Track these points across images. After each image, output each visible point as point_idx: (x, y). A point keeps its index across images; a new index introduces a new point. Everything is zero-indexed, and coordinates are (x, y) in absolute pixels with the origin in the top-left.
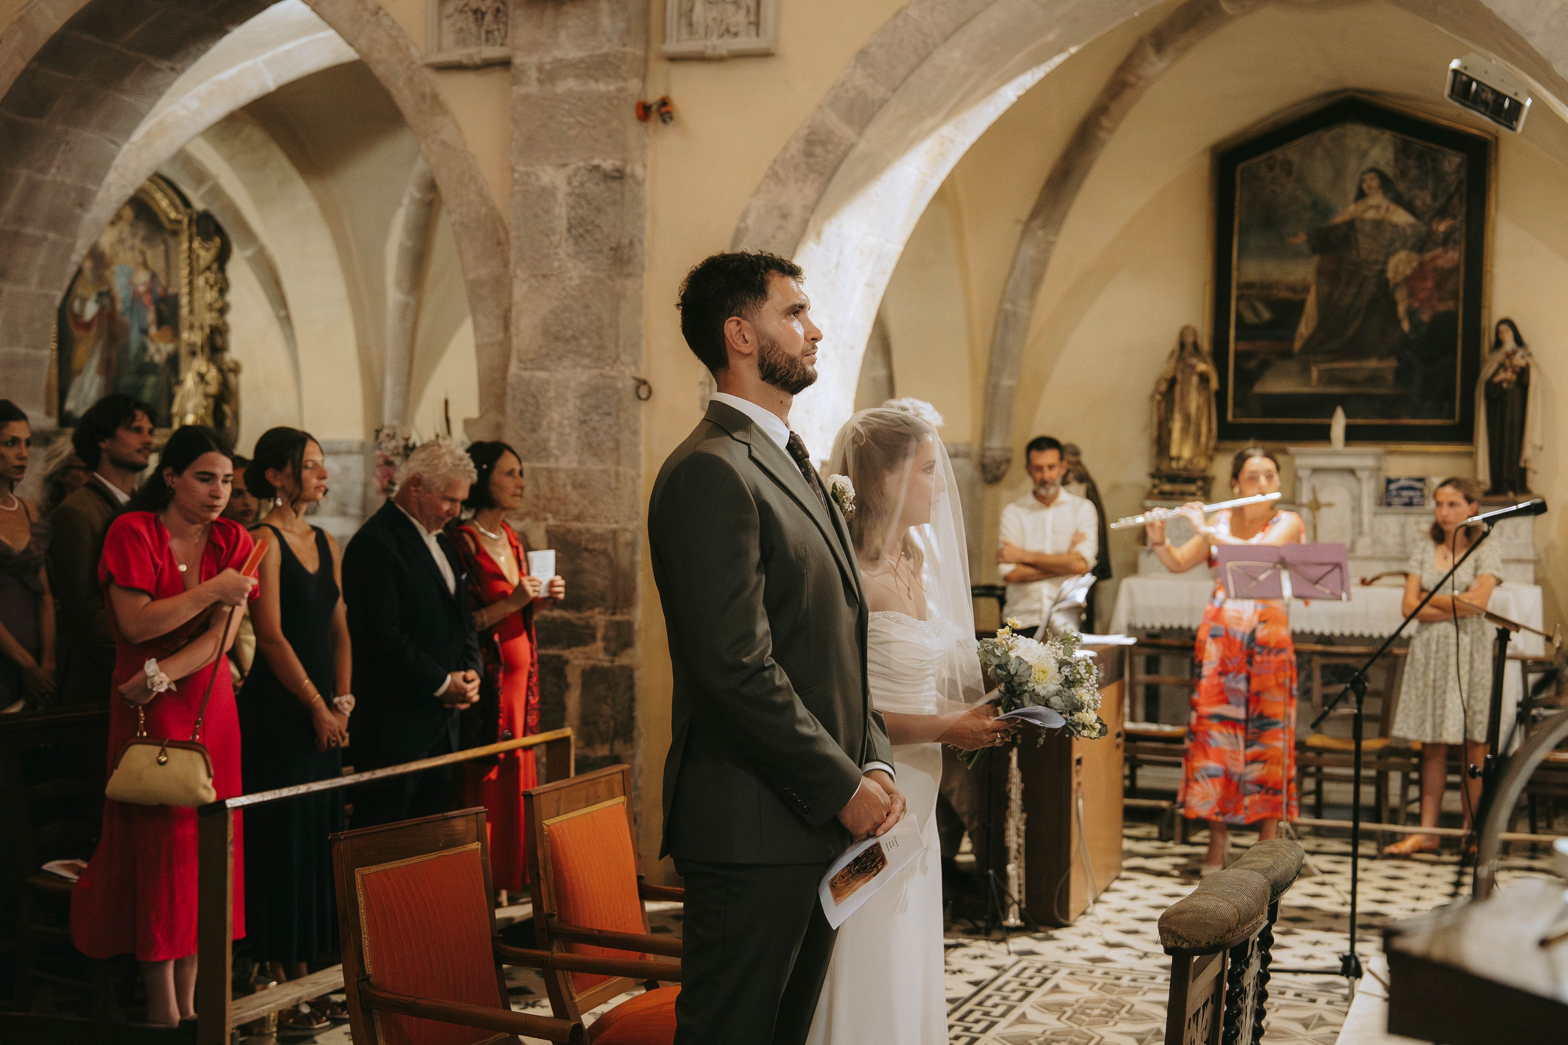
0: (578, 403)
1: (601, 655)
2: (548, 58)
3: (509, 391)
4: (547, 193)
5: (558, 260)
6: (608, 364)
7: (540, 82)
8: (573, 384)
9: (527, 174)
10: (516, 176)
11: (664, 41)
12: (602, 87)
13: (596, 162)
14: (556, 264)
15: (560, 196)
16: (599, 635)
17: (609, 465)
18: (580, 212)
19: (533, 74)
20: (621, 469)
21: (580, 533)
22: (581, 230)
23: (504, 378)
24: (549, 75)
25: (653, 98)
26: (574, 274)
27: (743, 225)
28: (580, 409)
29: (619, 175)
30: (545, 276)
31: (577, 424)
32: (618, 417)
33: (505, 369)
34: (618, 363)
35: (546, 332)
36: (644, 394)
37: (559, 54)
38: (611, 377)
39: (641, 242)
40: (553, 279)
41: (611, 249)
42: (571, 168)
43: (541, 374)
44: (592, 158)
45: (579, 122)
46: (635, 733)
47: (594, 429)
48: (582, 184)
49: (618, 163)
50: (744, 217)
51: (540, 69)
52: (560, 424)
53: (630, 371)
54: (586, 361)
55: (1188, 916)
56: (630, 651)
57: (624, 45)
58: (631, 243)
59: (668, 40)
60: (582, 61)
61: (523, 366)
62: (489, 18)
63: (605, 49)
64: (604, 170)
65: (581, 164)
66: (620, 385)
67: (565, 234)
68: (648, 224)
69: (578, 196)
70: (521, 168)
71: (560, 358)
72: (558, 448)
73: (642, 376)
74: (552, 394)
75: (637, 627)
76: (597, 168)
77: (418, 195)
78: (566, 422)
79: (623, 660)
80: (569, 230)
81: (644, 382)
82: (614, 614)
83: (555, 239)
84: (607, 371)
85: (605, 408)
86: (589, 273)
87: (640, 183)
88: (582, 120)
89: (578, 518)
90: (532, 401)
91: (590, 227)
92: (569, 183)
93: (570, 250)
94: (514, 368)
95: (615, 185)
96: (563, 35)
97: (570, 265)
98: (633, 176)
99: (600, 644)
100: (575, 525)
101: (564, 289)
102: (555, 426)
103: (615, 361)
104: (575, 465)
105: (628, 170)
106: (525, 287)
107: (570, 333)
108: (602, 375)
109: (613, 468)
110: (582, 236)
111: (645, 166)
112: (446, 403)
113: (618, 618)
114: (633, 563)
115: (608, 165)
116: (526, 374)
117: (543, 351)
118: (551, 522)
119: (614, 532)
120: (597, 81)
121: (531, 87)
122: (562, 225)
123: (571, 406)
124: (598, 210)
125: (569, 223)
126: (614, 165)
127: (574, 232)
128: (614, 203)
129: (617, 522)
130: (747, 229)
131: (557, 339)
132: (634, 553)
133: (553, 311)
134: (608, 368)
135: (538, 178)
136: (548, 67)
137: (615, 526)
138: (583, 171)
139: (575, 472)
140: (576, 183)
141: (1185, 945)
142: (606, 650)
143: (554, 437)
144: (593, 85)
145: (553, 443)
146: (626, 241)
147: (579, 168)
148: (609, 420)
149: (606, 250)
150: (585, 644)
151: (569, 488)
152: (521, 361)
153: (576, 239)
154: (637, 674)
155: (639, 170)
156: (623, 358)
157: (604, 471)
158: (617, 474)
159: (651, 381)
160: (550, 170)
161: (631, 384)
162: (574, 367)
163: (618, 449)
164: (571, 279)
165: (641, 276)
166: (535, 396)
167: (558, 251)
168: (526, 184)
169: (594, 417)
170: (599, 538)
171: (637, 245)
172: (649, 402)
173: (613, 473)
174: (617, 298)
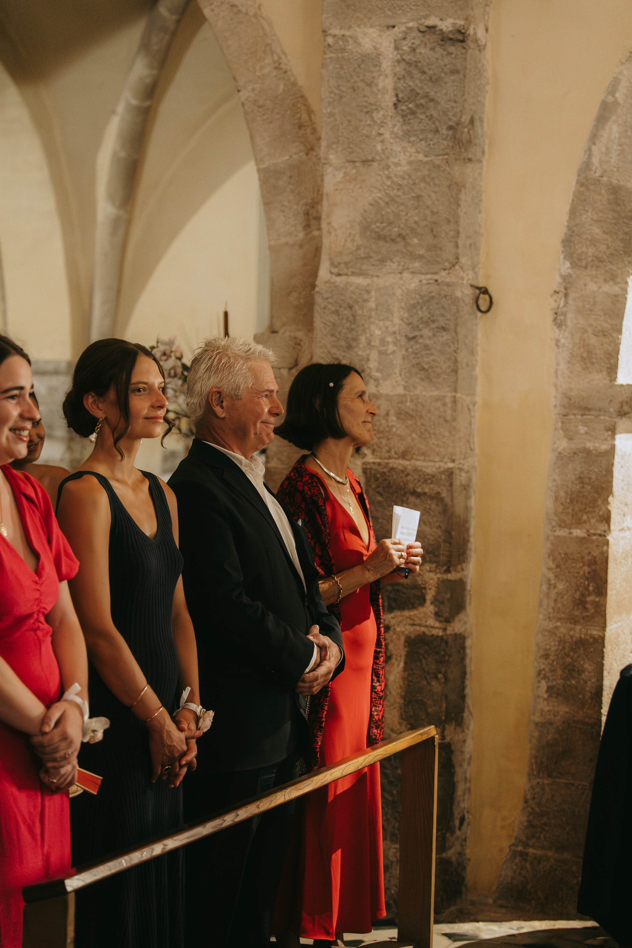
0: (406, 315)
1: (431, 622)
3: (318, 300)
4: (371, 60)
5: (382, 141)
6: (444, 269)
8: (399, 292)
9: (344, 38)
10: (330, 40)
13: (432, 21)
14: (379, 147)
15: (386, 65)
16: (429, 597)
17: (446, 392)
18: (411, 83)
20: (458, 395)
21: (404, 471)
22: (410, 105)
23: (313, 286)
26: (403, 158)
27: (610, 99)
28: (408, 323)
29: (460, 38)
30: (365, 162)
31: (403, 341)
32: (456, 332)
33: (314, 274)
34: (457, 267)
35: (366, 228)
36: (484, 305)
38: (448, 285)
39: (481, 120)
40: (375, 165)
41: (450, 128)
42: (400, 30)
43: (360, 281)
44: (426, 17)
46: (466, 714)
47: (426, 347)
48: (412, 51)
49: (460, 23)
50: (612, 90)
52: (383, 342)
53: (468, 277)
54: (417, 265)
56: (462, 616)
58: (472, 121)
61: (335, 270)
64: (442, 32)
65: (413, 24)
66: (458, 294)
67: (391, 111)
68: (488, 101)
69: (409, 64)
70: (338, 32)
71: (382, 261)
72: (378, 370)
73: (481, 283)
74: (372, 304)
75: (468, 587)
76: (432, 29)
77: (134, 102)
78: (389, 339)
79: (456, 627)
80: (395, 106)
81: (485, 291)
82: (448, 571)
83: (378, 116)
84: (443, 276)
85: (442, 322)
86: (421, 157)
87: (481, 48)
89: (404, 455)
90: (347, 312)
91: (423, 102)
92: (397, 48)
93: (398, 130)
94: (324, 273)
95: (456, 49)
97: (397, 148)
98: (476, 40)
99: (429, 608)
100: (399, 463)
101: (389, 178)
102: (376, 343)
103: (452, 265)
104: (400, 390)
105: (471, 31)
106: (340, 176)
107: (395, 231)
108: (436, 282)
109: (449, 395)
110: (413, 113)
111: (486, 29)
112: (226, 314)
113: (452, 576)
114: (467, 509)
115: (446, 25)
116: (338, 280)
117: (361, 253)
118: (370, 458)
119: (450, 473)
122: (389, 100)
123: (396, 320)
124: (435, 80)
125: (396, 95)
126: (454, 24)
127: (402, 107)
128: (455, 72)
129: (453, 461)
130: (616, 103)
131: (380, 237)
132: (467, 497)
133: (375, 204)
134: (444, 273)
135: (357, 43)
137: (451, 465)
138: (415, 34)
139: (402, 399)
140: (405, 48)
142: (437, 615)
143: (374, 355)
145: (373, 364)
146: (465, 119)
147: (410, 30)
148: (445, 337)
149: (443, 130)
150: (413, 607)
151: (393, 418)
152: (333, 264)
153: (404, 116)
154: (468, 643)
155: (481, 33)
156: (463, 260)
157: (437, 399)
158: (455, 401)
159: (492, 291)
160: (373, 32)
161: (469, 292)
162: (401, 272)
163: (455, 371)
164: (397, 165)
165: (480, 161)
166: (351, 307)
167: (382, 131)
168: (343, 50)
169: (426, 332)
170: (431, 479)
171: (477, 124)
172: (489, 314)
173: (448, 400)
174: (456, 188)
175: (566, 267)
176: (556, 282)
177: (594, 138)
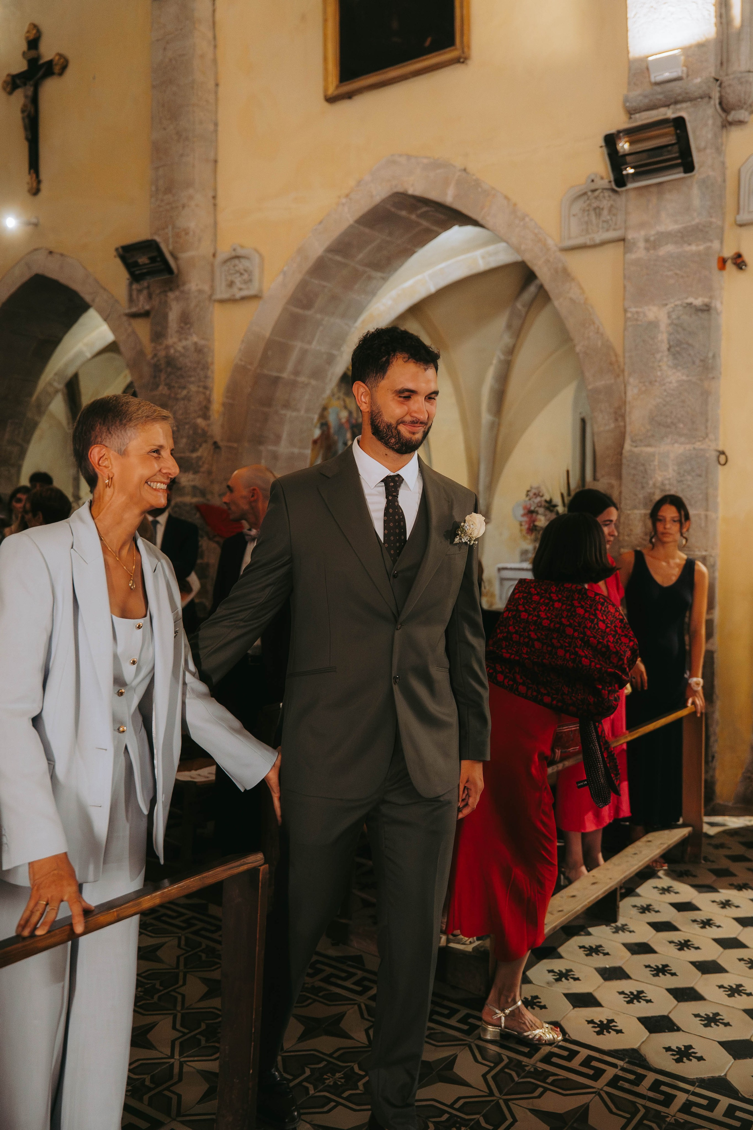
0: (676, 468)
2: (653, 232)
3: (624, 461)
4: (654, 325)
5: (661, 370)
6: (699, 441)
7: (647, 249)
8: (672, 455)
9: (637, 313)
10: (629, 315)
11: (738, 212)
12: (694, 248)
13: (690, 300)
14: (659, 373)
15: (663, 326)
17: (701, 512)
18: (678, 337)
19: (641, 244)
20: (709, 513)
22: (678, 349)
23: (621, 454)
24: (652, 244)
25: (728, 253)
26: (674, 379)
28: (679, 473)
29: (707, 309)
30: (651, 382)
31: (675, 483)
32: (707, 477)
33: (622, 446)
34: (707, 440)
35: (652, 420)
36: (722, 461)
37: (662, 228)
38: (701, 450)
39: (720, 356)
40: (657, 384)
41: (702, 361)
42: (670, 306)
43: (650, 449)
44: (687, 298)
45: (676, 274)
46: (715, 697)
47: (689, 486)
48: (678, 318)
49: (706, 300)
51: (647, 240)
52: (663, 484)
53: (713, 445)
54: (683, 439)
57: (711, 217)
58: (714, 356)
59: (741, 211)
60: (679, 231)
61: (634, 444)
62: (605, 212)
63: (697, 221)
64: (695, 306)
65: (678, 303)
66: (708, 455)
67: (666, 352)
68: (724, 344)
69: (676, 325)
70: (634, 310)
71: (662, 438)
73: (720, 448)
74: (656, 463)
75: (715, 623)
76: (690, 304)
77: (502, 357)
78: (667, 482)
80: (669, 349)
81: (723, 453)
83: (658, 356)
84: (698, 445)
85: (698, 472)
86: (684, 378)
87: (718, 314)
88: (678, 272)
90: (641, 468)
91: (685, 346)
92: (669, 317)
93: (670, 363)
94: (627, 446)
95: (704, 315)
96: (663, 215)
97: (670, 373)
98: (716, 309)
101: (665, 390)
102: (659, 484)
103: (704, 439)
105: (713, 305)
106: (636, 391)
107: (669, 420)
108: (694, 449)
109: (703, 513)
110: (679, 353)
111: (722, 303)
115: (698, 302)
116: (637, 450)
117: (649, 434)
120: (690, 244)
121: (640, 253)
122: (665, 346)
123: (671, 471)
124: (692, 334)
125: (669, 343)
126: (703, 301)
127: (672, 350)
128: (704, 328)
129: (706, 551)
131: (660, 424)
133: (657, 406)
134: (699, 444)
135: (645, 315)
136: (652, 238)
137: (704, 553)
138: (680, 308)
140: (674, 317)
144: (687, 248)
146: (710, 355)
147: (676, 306)
148: (700, 480)
149: (697, 362)
152: (633, 441)
153: (674, 355)
154: (715, 655)
155: (719, 305)
156: (710, 436)
158: (706, 516)
159: (727, 453)
160: (655, 309)
161: (715, 454)
162: (673, 444)
163: (707, 500)
164: (670, 383)
165: (719, 379)
166: (643, 465)
167: (661, 364)
168: (637, 320)
169: (689, 478)
171: (717, 357)
172: (725, 467)
173: (703, 517)
174: (706, 394)
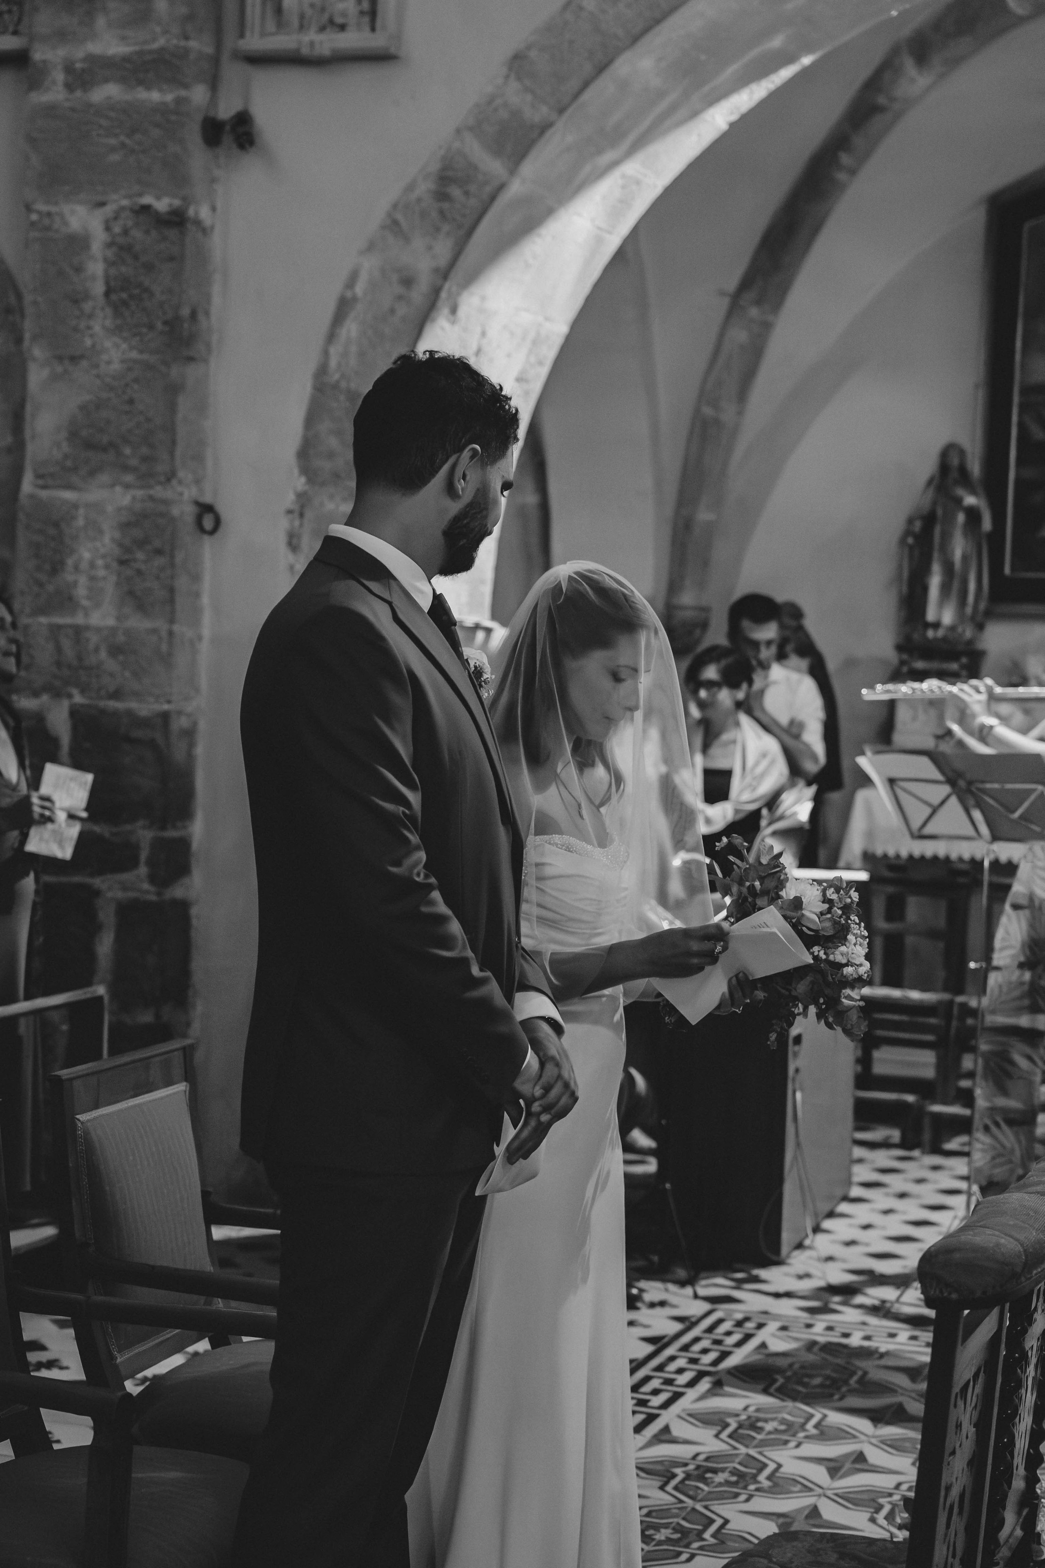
0: (117, 535)
1: (146, 886)
2: (80, 54)
3: (21, 516)
4: (77, 242)
5: (91, 336)
6: (160, 483)
7: (69, 87)
8: (110, 509)
9: (49, 214)
10: (34, 217)
11: (242, 35)
12: (155, 96)
13: (147, 200)
14: (88, 342)
15: (97, 247)
16: (144, 855)
17: (159, 623)
18: (123, 269)
19: (59, 76)
20: (176, 628)
21: (115, 713)
22: (124, 295)
23: (15, 500)
24: (81, 77)
25: (226, 111)
26: (114, 356)
27: (349, 294)
28: (120, 545)
29: (177, 220)
30: (73, 358)
31: (115, 565)
32: (172, 557)
33: (16, 486)
34: (174, 482)
35: (73, 435)
36: (208, 523)
37: (94, 48)
38: (163, 501)
39: (207, 314)
40: (84, 363)
41: (165, 323)
42: (109, 209)
43: (68, 495)
44: (140, 195)
45: (123, 145)
46: (191, 994)
47: (139, 572)
48: (126, 232)
49: (177, 202)
50: (351, 282)
51: (69, 69)
52: (92, 565)
53: (189, 493)
54: (129, 478)
55: (957, 1256)
56: (186, 880)
57: (187, 38)
58: (194, 315)
59: (248, 34)
60: (126, 59)
61: (40, 482)
63: (161, 42)
64: (157, 213)
65: (125, 202)
66: (175, 511)
67: (101, 300)
68: (216, 290)
69: (121, 248)
70: (40, 207)
71: (92, 473)
72: (88, 598)
73: (207, 499)
74: (81, 522)
75: (195, 845)
76: (146, 208)
78: (100, 562)
79: (177, 892)
80: (107, 294)
81: (210, 508)
82: (163, 828)
83: (87, 306)
84: (158, 492)
85: (157, 543)
86: (134, 355)
87: (205, 231)
88: (128, 141)
89: (116, 695)
90: (52, 531)
91: (136, 291)
92: (108, 229)
93: (108, 323)
94: (27, 485)
95: (172, 233)
96: (101, 22)
97: (108, 344)
98: (198, 223)
99: (143, 870)
100: (113, 704)
101: (99, 377)
102: (84, 565)
103: (169, 480)
104: (111, 622)
105: (191, 212)
106: (45, 373)
107: (105, 439)
108: (151, 498)
109: (164, 627)
110: (125, 303)
111: (214, 209)
113: (171, 833)
114: (190, 757)
115: (162, 205)
116: (44, 494)
117: (69, 462)
118: (78, 699)
119: (165, 716)
120: (148, 88)
121: (55, 93)
122: (98, 288)
123: (107, 539)
124: (149, 267)
125: (107, 283)
126: (170, 205)
127: (114, 297)
128: (172, 259)
129: (169, 702)
130: (355, 299)
131: (89, 445)
132: (191, 745)
133: (83, 408)
134: (159, 488)
135: (63, 221)
136: (78, 65)
137: (166, 707)
138: (128, 214)
139: (113, 630)
140: (117, 230)
141: (954, 1296)
142: (152, 879)
143: (83, 580)
144: (142, 95)
145: (81, 592)
146: (185, 312)
147: (123, 208)
148: (159, 561)
149: (159, 325)
150: (123, 870)
151: (103, 654)
152: (39, 476)
153: (115, 307)
154: (194, 911)
155: (204, 213)
156: (181, 474)
157: (155, 631)
158: (171, 633)
159: (219, 506)
160: (81, 210)
161: (191, 510)
162: (113, 486)
163: (172, 601)
164: (109, 363)
165: (206, 361)
166: (56, 525)
167: (92, 323)
168: (48, 228)
169: (140, 555)
170: (144, 723)
171: (201, 317)
172: (218, 535)
173: (164, 634)
174: (174, 390)
175: (300, 483)
176: (289, 500)
177: (331, 337)
